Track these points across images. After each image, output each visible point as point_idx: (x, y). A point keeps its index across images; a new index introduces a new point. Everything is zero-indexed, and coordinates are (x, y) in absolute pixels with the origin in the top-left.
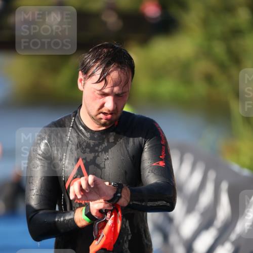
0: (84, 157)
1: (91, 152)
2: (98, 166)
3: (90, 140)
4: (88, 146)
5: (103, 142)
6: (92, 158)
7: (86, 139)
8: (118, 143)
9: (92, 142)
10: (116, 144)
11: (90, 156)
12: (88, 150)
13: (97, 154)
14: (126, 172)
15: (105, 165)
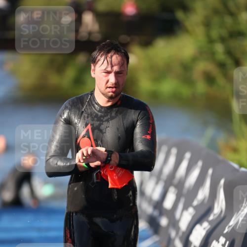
0: (92, 123)
5: (107, 115)
6: (97, 124)
9: (99, 114)
10: (116, 118)
13: (101, 123)
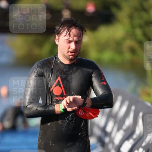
0: (61, 76)
1: (64, 74)
2: (68, 81)
3: (64, 68)
4: (63, 71)
5: (70, 70)
6: (65, 77)
7: (62, 68)
8: (78, 71)
10: (77, 71)
11: (64, 76)
12: (63, 73)
13: (67, 75)
14: (82, 85)
15: (71, 81)
